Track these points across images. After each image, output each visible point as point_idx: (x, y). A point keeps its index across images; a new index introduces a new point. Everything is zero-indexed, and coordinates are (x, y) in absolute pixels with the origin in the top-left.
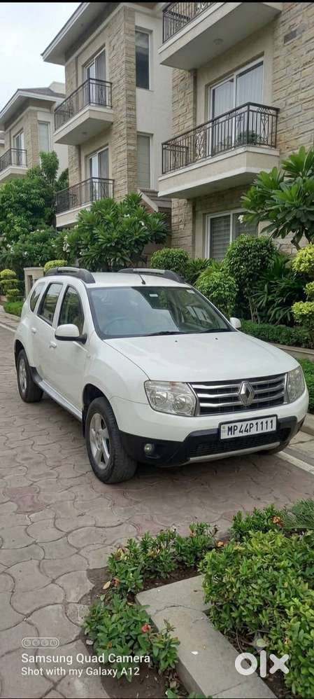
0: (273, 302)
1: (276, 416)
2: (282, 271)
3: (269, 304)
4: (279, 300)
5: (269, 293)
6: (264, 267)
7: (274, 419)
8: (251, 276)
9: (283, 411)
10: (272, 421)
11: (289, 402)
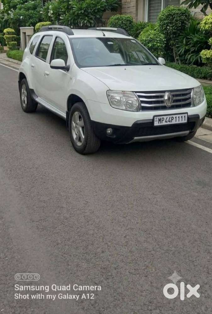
0: (189, 50)
1: (187, 113)
2: (195, 30)
3: (186, 51)
4: (192, 49)
5: (187, 45)
6: (183, 28)
7: (186, 115)
8: (174, 33)
9: (191, 111)
10: (185, 117)
11: (194, 106)
